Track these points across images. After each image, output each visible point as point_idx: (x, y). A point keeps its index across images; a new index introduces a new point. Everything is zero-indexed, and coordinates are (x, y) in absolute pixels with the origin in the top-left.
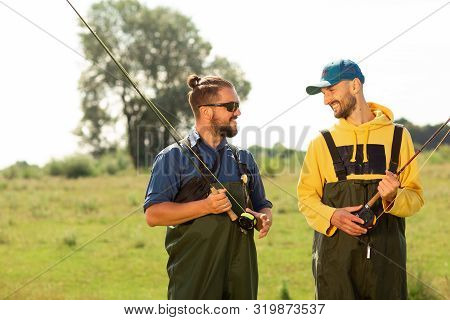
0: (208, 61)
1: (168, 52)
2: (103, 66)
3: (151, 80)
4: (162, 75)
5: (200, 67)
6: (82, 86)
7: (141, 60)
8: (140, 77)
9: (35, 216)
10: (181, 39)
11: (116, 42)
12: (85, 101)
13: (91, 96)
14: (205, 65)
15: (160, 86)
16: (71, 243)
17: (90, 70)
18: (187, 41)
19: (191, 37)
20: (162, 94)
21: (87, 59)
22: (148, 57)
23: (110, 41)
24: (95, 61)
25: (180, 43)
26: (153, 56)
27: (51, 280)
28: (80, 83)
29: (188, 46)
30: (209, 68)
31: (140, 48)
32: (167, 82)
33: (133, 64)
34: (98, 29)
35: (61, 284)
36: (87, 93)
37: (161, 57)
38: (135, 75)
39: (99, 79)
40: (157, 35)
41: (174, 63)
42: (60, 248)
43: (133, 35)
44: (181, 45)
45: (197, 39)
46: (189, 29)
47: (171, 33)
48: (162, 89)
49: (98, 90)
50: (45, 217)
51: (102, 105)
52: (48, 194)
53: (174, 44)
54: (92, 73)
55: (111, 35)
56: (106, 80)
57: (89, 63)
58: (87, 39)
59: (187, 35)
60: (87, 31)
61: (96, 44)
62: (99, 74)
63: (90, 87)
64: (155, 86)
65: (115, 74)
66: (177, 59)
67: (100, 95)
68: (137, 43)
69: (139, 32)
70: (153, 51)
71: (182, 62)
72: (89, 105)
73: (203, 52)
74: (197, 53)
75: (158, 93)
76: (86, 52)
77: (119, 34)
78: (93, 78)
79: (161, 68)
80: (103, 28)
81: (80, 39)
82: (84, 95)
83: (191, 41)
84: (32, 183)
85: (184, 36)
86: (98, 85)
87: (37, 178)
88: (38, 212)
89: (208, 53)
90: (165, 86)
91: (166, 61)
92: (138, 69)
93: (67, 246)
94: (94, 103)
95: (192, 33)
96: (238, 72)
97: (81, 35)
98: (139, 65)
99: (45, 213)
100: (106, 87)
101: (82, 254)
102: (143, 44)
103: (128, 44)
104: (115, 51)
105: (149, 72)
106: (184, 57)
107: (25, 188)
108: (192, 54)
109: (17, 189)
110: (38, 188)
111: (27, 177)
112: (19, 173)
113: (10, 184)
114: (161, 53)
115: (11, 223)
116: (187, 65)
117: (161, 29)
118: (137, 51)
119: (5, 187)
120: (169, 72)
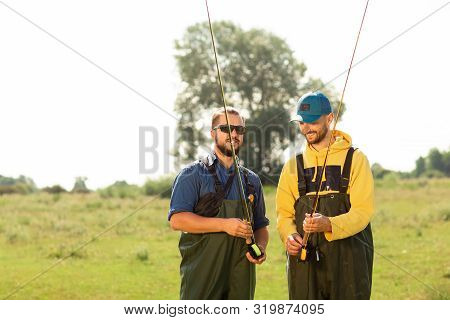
0: (302, 82)
1: (263, 74)
2: (199, 88)
3: (246, 102)
4: (257, 96)
5: (296, 88)
6: (177, 107)
7: (236, 82)
8: (234, 98)
9: (118, 233)
10: (275, 60)
11: (211, 64)
12: (181, 122)
13: (187, 118)
14: (299, 87)
15: (254, 107)
16: (143, 258)
17: (186, 91)
18: (282, 64)
19: (286, 58)
20: (256, 116)
21: (184, 80)
22: (244, 79)
23: (205, 63)
24: (191, 83)
26: (247, 76)
27: (119, 292)
28: (176, 104)
29: (283, 67)
30: (303, 89)
31: (234, 70)
32: (261, 102)
33: (229, 86)
34: (194, 51)
36: (183, 114)
37: (255, 78)
38: (230, 96)
39: (195, 100)
40: (252, 56)
41: (269, 84)
42: (132, 263)
43: (228, 57)
44: (276, 67)
45: (291, 61)
46: (283, 51)
47: (265, 54)
48: (258, 110)
49: (194, 111)
50: (125, 233)
51: (198, 126)
52: (138, 213)
53: (269, 65)
54: (188, 95)
55: (207, 57)
56: (201, 101)
57: (185, 85)
58: (183, 60)
59: (282, 57)
60: (183, 53)
61: (192, 67)
62: (195, 95)
63: (186, 108)
64: (250, 107)
65: (211, 95)
66: (272, 81)
67: (196, 116)
68: (232, 64)
69: (234, 54)
70: (248, 72)
71: (278, 84)
72: (185, 126)
73: (297, 73)
74: (292, 75)
75: (253, 113)
76: (181, 74)
78: (190, 99)
79: (256, 89)
80: (199, 51)
81: (176, 61)
82: (180, 116)
83: (286, 62)
84: (128, 202)
85: (279, 58)
86: (194, 106)
87: (133, 198)
88: (121, 230)
89: (302, 75)
90: (260, 107)
91: (261, 84)
92: (232, 90)
93: (139, 261)
94: (190, 125)
95: (287, 55)
96: (333, 93)
97: (177, 57)
98: (235, 87)
99: (128, 230)
100: (201, 106)
101: (153, 268)
102: (238, 66)
103: (223, 65)
104: (210, 72)
105: (243, 93)
106: (279, 78)
107: (119, 207)
108: (287, 75)
109: (110, 208)
110: (131, 207)
111: (123, 196)
112: (116, 193)
113: (105, 203)
114: (255, 74)
115: (94, 240)
116: (282, 86)
117: (255, 50)
118: (232, 73)
119: (99, 206)
120: (264, 93)
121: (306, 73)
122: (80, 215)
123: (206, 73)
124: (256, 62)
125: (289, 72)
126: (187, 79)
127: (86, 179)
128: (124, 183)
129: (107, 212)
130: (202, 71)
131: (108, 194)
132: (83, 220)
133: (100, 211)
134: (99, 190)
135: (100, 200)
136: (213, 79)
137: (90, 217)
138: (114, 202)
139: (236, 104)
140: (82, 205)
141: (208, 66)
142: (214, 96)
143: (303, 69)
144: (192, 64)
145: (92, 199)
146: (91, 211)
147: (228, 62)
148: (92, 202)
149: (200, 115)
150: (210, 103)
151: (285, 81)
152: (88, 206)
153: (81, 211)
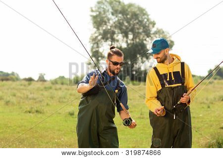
0: (153, 30)
1: (134, 26)
2: (101, 31)
3: (125, 39)
4: (131, 36)
5: (150, 33)
6: (91, 41)
7: (121, 29)
8: (119, 37)
9: (59, 102)
10: (140, 19)
11: (109, 20)
12: (92, 48)
13: (95, 46)
14: (152, 32)
15: (129, 42)
16: (72, 114)
17: (95, 33)
18: (143, 21)
19: (145, 18)
20: (130, 46)
21: (94, 27)
22: (124, 28)
23: (105, 19)
24: (98, 29)
25: (140, 21)
26: (126, 26)
27: (59, 130)
28: (90, 39)
29: (144, 22)
30: (154, 34)
31: (120, 23)
32: (133, 40)
33: (116, 31)
34: (100, 13)
35: (63, 132)
37: (130, 28)
38: (117, 36)
39: (100, 37)
40: (129, 16)
41: (137, 31)
42: (66, 117)
43: (117, 17)
44: (141, 22)
45: (148, 20)
46: (144, 14)
47: (135, 16)
48: (131, 43)
49: (99, 43)
50: (63, 102)
51: (101, 50)
52: (70, 92)
53: (137, 21)
54: (96, 35)
55: (106, 16)
56: (103, 38)
57: (95, 30)
58: (94, 17)
59: (143, 17)
60: (94, 14)
61: (99, 21)
62: (99, 35)
63: (95, 41)
64: (127, 42)
65: (108, 35)
66: (138, 29)
67: (100, 45)
68: (119, 20)
69: (120, 15)
70: (126, 24)
71: (141, 31)
72: (94, 50)
73: (151, 26)
74: (148, 27)
75: (128, 45)
76: (93, 24)
77: (110, 16)
78: (97, 37)
79: (130, 33)
80: (103, 13)
81: (91, 18)
82: (92, 45)
83: (146, 20)
84: (65, 86)
85: (142, 18)
86: (99, 41)
87: (67, 84)
88: (61, 100)
89: (153, 27)
90: (132, 42)
91: (132, 30)
92: (119, 33)
93: (69, 116)
94: (97, 49)
95: (146, 16)
96: (168, 36)
97: (91, 16)
98: (120, 31)
99: (64, 100)
100: (102, 40)
101: (76, 119)
102: (121, 21)
103: (114, 21)
104: (108, 24)
105: (123, 34)
106: (142, 28)
107: (60, 89)
108: (146, 26)
109: (56, 89)
110: (66, 89)
111: (62, 84)
112: (59, 82)
113: (53, 87)
114: (130, 25)
115: (47, 104)
116: (143, 32)
117: (130, 14)
118: (118, 25)
119: (51, 88)
120: (134, 35)
121: (156, 26)
122: (41, 92)
123: (106, 24)
124: (131, 19)
125: (147, 25)
126: (96, 27)
127: (45, 74)
128: (63, 77)
129: (54, 91)
130: (104, 23)
131: (55, 82)
132: (42, 95)
133: (51, 91)
134: (51, 80)
135: (51, 85)
136: (109, 27)
137: (46, 93)
138: (58, 86)
139: (120, 40)
140: (42, 87)
141: (107, 21)
142: (109, 36)
143: (154, 24)
144: (99, 20)
145: (47, 85)
146: (46, 91)
147: (117, 19)
148: (47, 86)
149: (102, 45)
150: (107, 39)
151: (144, 29)
152: (45, 88)
153: (42, 90)
